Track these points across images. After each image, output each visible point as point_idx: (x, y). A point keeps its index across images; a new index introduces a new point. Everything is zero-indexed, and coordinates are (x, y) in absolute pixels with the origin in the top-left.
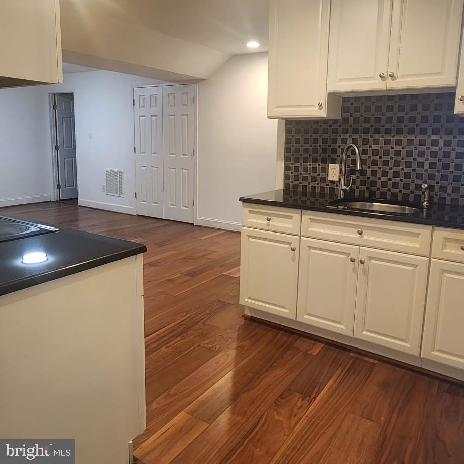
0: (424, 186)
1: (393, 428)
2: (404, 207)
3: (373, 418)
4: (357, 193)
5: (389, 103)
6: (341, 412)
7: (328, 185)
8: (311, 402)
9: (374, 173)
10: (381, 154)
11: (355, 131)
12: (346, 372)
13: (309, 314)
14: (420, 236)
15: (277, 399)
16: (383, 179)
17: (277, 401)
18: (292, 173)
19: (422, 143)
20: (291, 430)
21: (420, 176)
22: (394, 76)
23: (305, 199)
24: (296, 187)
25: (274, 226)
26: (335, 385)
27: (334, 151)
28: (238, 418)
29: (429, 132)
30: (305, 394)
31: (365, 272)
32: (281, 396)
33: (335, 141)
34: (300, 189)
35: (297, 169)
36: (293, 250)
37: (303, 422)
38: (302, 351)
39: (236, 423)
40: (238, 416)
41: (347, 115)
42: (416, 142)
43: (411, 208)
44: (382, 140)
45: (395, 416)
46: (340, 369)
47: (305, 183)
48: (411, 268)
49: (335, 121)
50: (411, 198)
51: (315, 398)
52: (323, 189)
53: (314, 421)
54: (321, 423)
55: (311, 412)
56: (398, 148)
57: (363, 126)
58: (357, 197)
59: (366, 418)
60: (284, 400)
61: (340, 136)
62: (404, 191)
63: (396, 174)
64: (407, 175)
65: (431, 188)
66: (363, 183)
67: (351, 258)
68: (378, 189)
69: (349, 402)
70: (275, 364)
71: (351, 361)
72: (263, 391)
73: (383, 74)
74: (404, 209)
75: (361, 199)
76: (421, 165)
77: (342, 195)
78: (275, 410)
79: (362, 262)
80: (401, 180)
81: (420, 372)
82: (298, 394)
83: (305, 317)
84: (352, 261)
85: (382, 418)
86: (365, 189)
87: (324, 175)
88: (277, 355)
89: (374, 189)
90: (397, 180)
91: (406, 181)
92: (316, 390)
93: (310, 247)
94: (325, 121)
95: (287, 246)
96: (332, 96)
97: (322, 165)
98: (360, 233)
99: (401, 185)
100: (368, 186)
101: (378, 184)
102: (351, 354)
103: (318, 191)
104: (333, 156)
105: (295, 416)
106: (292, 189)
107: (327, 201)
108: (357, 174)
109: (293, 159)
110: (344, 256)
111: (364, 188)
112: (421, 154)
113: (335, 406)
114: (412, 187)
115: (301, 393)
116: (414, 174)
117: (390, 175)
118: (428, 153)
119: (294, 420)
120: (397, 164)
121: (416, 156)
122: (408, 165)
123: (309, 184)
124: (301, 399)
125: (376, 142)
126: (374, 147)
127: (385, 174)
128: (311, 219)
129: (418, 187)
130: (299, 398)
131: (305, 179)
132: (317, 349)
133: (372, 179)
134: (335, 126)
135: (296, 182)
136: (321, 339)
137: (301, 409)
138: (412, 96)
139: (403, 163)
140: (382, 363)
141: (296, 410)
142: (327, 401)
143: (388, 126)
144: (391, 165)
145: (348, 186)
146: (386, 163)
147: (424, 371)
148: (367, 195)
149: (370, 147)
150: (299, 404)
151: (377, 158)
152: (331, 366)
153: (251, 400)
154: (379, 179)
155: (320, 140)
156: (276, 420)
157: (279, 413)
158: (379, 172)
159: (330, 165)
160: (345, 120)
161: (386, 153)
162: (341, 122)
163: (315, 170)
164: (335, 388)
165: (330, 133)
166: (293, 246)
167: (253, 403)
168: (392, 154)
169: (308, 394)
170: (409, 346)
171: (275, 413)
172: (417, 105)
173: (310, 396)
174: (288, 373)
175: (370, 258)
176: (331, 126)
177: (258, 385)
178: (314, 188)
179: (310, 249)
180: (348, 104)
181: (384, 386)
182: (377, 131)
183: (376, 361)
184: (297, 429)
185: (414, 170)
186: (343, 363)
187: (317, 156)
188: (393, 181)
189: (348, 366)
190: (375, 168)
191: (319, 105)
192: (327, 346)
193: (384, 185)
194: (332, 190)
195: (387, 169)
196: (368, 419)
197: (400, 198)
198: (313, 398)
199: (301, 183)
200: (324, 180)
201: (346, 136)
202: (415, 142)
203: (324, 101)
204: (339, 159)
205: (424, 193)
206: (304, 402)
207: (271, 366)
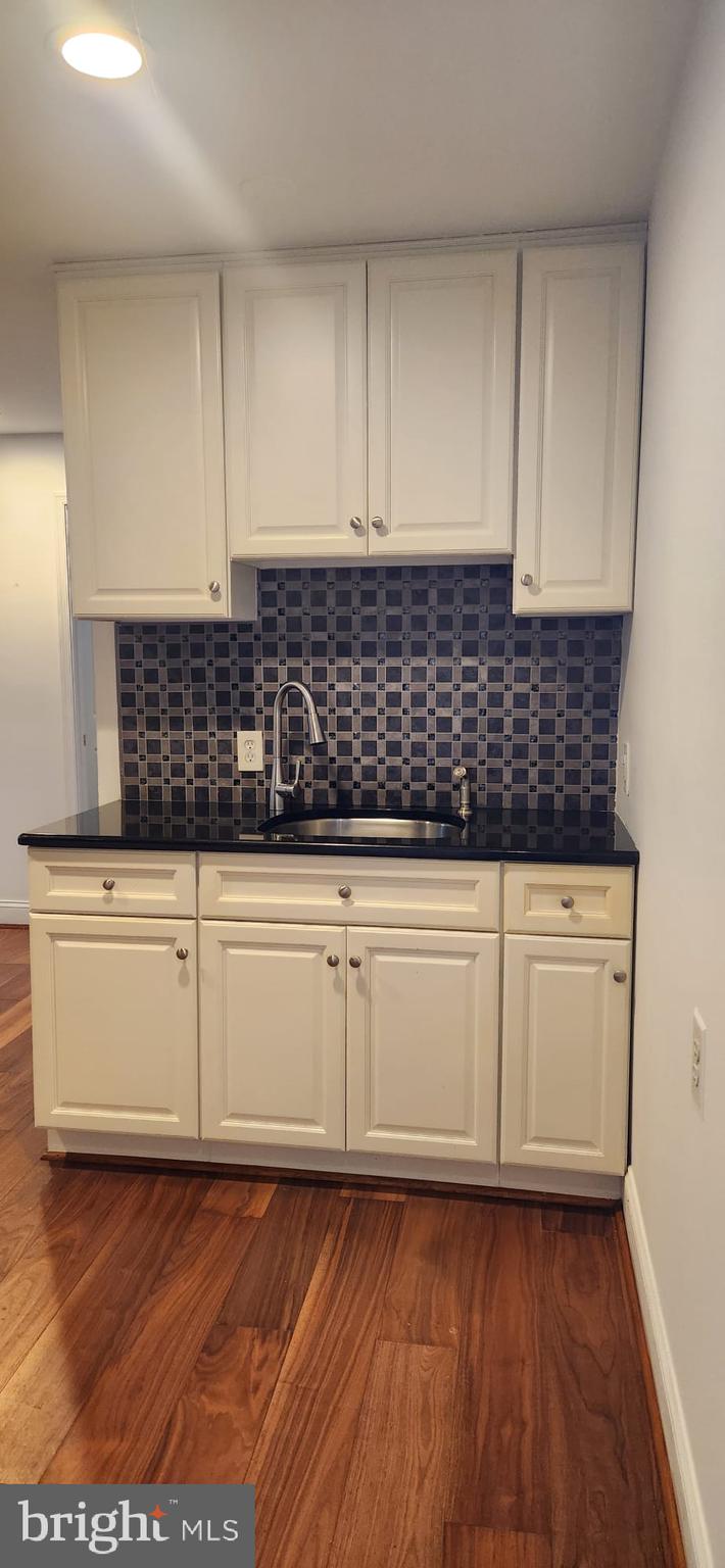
0: (459, 772)
1: (483, 1344)
2: (422, 822)
3: (435, 1336)
4: (309, 797)
5: (367, 586)
6: (360, 1346)
7: (237, 782)
8: (285, 1340)
9: (345, 748)
10: (356, 702)
11: (294, 650)
12: (345, 1240)
13: (234, 1116)
14: (477, 887)
15: (199, 1360)
16: (366, 761)
17: (199, 1365)
18: (142, 758)
19: (443, 675)
20: (257, 1428)
21: (444, 750)
22: (385, 527)
23: (181, 821)
24: (155, 792)
25: (125, 901)
26: (329, 1281)
27: (247, 699)
28: (110, 1445)
29: (457, 650)
30: (263, 1326)
31: (362, 987)
32: (207, 1349)
33: (247, 675)
34: (167, 797)
35: (154, 747)
36: (182, 956)
37: (280, 1398)
38: (226, 1215)
39: (107, 1462)
40: (107, 1438)
41: (271, 612)
42: (431, 674)
43: (436, 824)
44: (356, 671)
45: (477, 1318)
46: (329, 1237)
47: (180, 782)
48: (464, 962)
49: (245, 627)
50: (431, 801)
51: (291, 1328)
52: (225, 793)
53: (305, 1388)
54: (324, 1385)
55: (291, 1368)
56: (394, 687)
57: (312, 639)
58: (311, 808)
59: (419, 1343)
60: (219, 1357)
61: (258, 662)
62: (415, 786)
63: (394, 749)
64: (419, 749)
65: (471, 775)
66: (321, 773)
67: (330, 958)
68: (357, 785)
69: (373, 1313)
70: (169, 1267)
71: (349, 1209)
72: (156, 1351)
73: (357, 519)
74: (421, 828)
75: (321, 811)
76: (445, 724)
77: (277, 804)
78: (203, 1390)
79: (355, 964)
80: (406, 761)
81: (499, 1198)
82: (248, 1332)
83: (223, 1123)
84: (333, 963)
85: (453, 1331)
86: (328, 786)
87: (227, 759)
88: (165, 1245)
89: (347, 785)
90: (398, 761)
91: (417, 761)
92: (288, 1308)
93: (226, 944)
94: (221, 626)
95: (163, 948)
96: (240, 567)
97: (220, 735)
98: (345, 895)
99: (406, 771)
100: (335, 779)
101: (357, 771)
102: (345, 1193)
103: (214, 798)
104: (244, 710)
105: (256, 1389)
106: (144, 796)
107: (237, 822)
108: (307, 753)
109: (141, 720)
110: (311, 955)
111: (324, 784)
112: (444, 700)
113: (344, 1333)
114: (431, 776)
115: (257, 1326)
116: (432, 746)
117: (381, 751)
118: (457, 697)
119: (255, 1403)
120: (394, 724)
121: (433, 706)
122: (419, 724)
123: (190, 782)
124: (257, 1343)
125: (345, 675)
126: (341, 687)
127: (369, 748)
128: (222, 873)
129: (444, 774)
130: (253, 1340)
131: (178, 771)
132: (262, 1200)
133: (341, 761)
134: (244, 638)
135: (154, 782)
136: (265, 1173)
137: (267, 1365)
138: (415, 568)
139: (406, 721)
140: (416, 1198)
141: (253, 1375)
142: (322, 1326)
143: (368, 637)
144: (381, 726)
145: (291, 784)
146: (369, 723)
147: (506, 1195)
148: (332, 801)
149: (332, 687)
150: (258, 1354)
151: (348, 712)
152: (306, 1233)
153: (132, 1383)
154: (357, 760)
155: (211, 674)
156: (210, 1416)
157: (214, 1396)
158: (357, 745)
159: (240, 733)
160: (269, 624)
161: (369, 699)
162: (258, 629)
163: (201, 747)
164: (329, 1287)
165: (234, 655)
166: (180, 945)
167: (141, 1389)
168: (381, 702)
169: (273, 1324)
170: (473, 1143)
171: (203, 1397)
172: (426, 591)
173: (278, 1327)
174: (207, 1282)
175: (373, 951)
176: (234, 638)
177: (139, 1335)
178: (202, 792)
179: (224, 949)
180: (272, 587)
181: (436, 1251)
182: (344, 650)
183: (402, 1198)
184: (271, 1422)
185: (431, 737)
186: (332, 1221)
187: (205, 711)
188: (388, 763)
189: (345, 1223)
190: (347, 736)
191: (211, 588)
192: (284, 1188)
193: (370, 774)
194: (249, 794)
195: (372, 736)
196: (424, 1343)
197: (406, 803)
198: (288, 1328)
199: (167, 781)
200: (226, 770)
201: (273, 663)
202: (428, 673)
203: (222, 577)
204: (260, 719)
205: (457, 787)
206: (266, 1345)
207: (159, 1275)
